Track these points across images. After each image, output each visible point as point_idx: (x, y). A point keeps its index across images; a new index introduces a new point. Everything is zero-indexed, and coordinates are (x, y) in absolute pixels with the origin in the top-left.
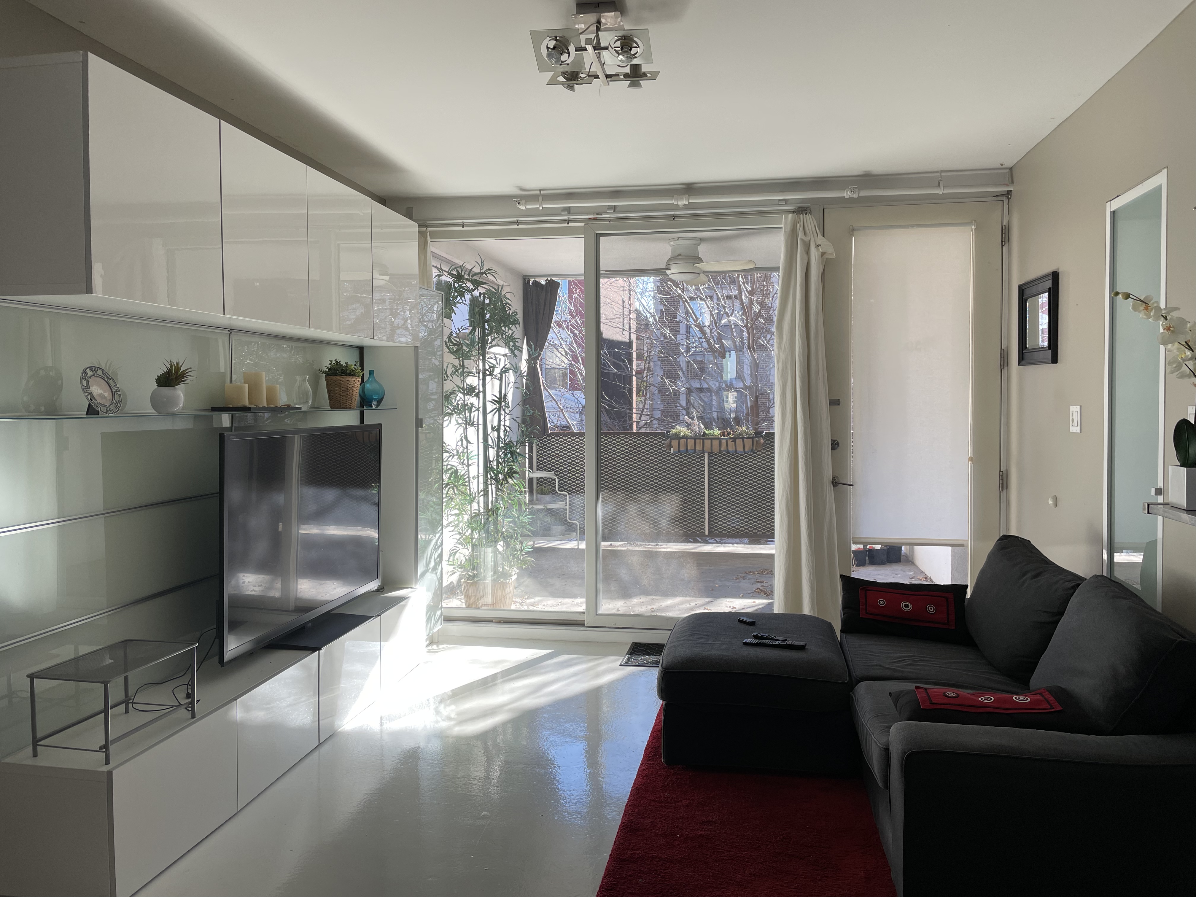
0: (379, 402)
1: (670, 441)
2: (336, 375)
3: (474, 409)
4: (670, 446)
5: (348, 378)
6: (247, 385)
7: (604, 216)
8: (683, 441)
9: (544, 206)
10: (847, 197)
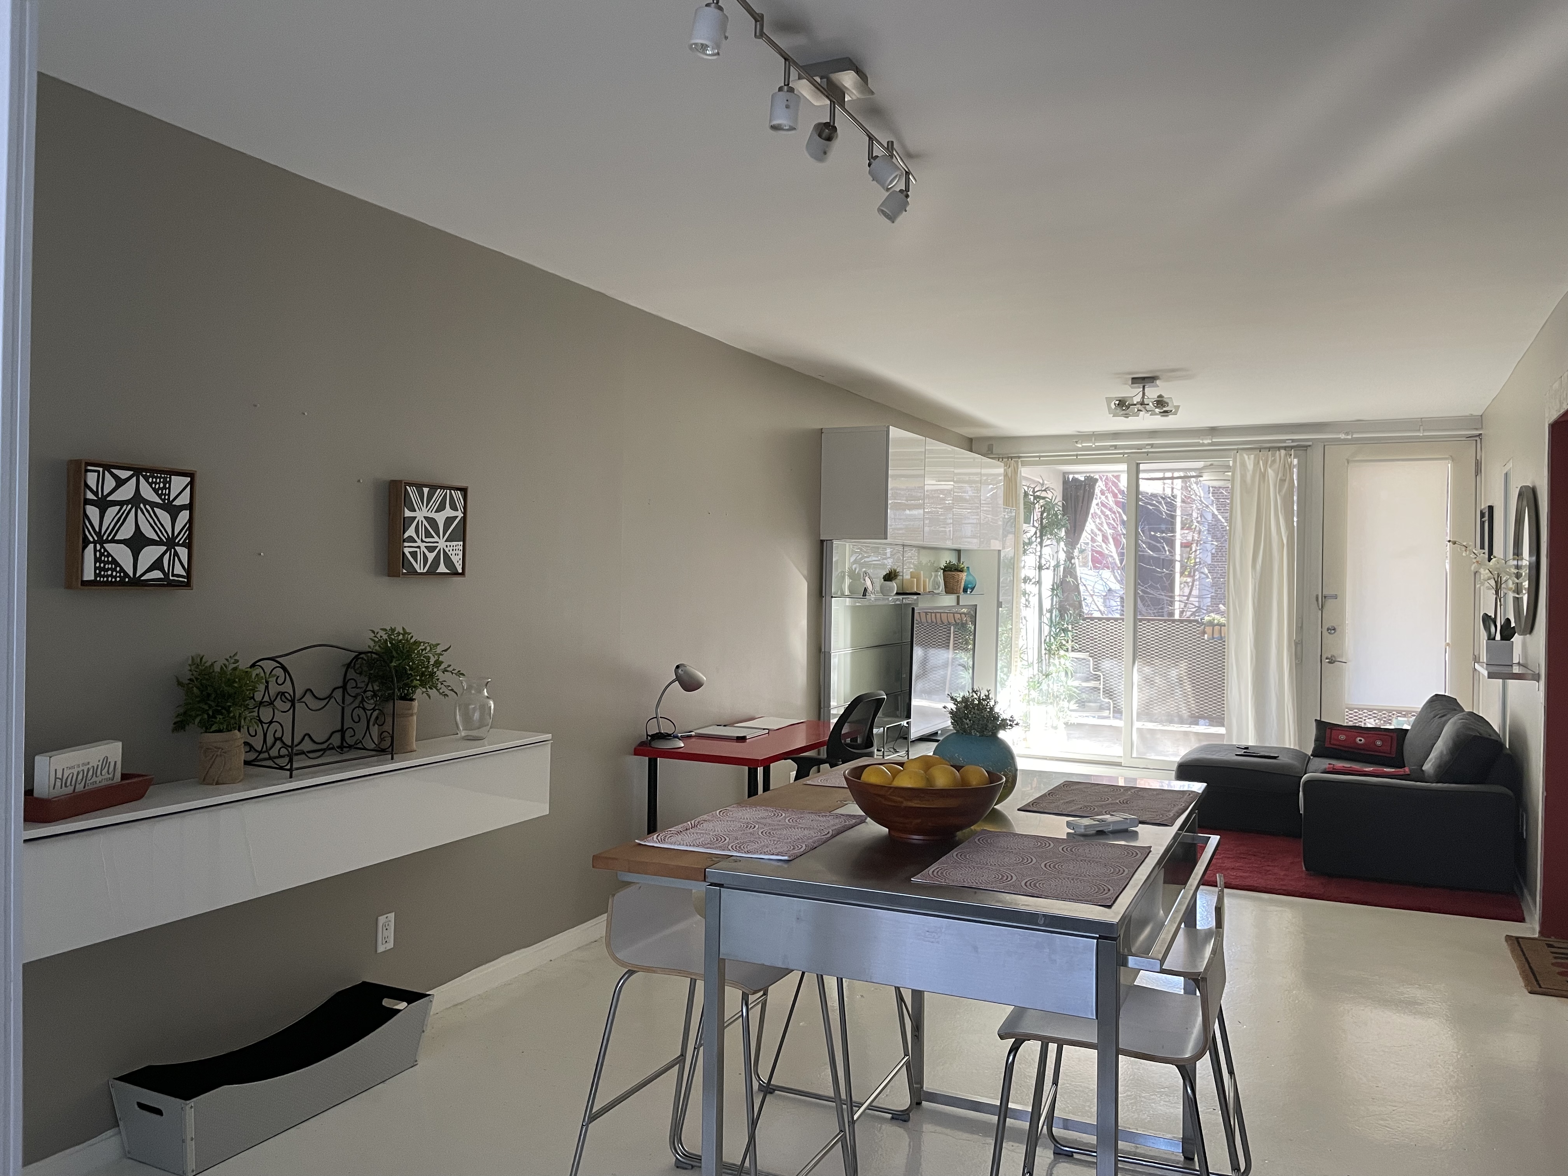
0: (973, 589)
1: (1204, 628)
2: (951, 571)
3: (1032, 595)
4: (1204, 633)
5: (959, 573)
6: (915, 579)
7: (1143, 450)
8: (1217, 628)
9: (1096, 444)
10: (1342, 438)
